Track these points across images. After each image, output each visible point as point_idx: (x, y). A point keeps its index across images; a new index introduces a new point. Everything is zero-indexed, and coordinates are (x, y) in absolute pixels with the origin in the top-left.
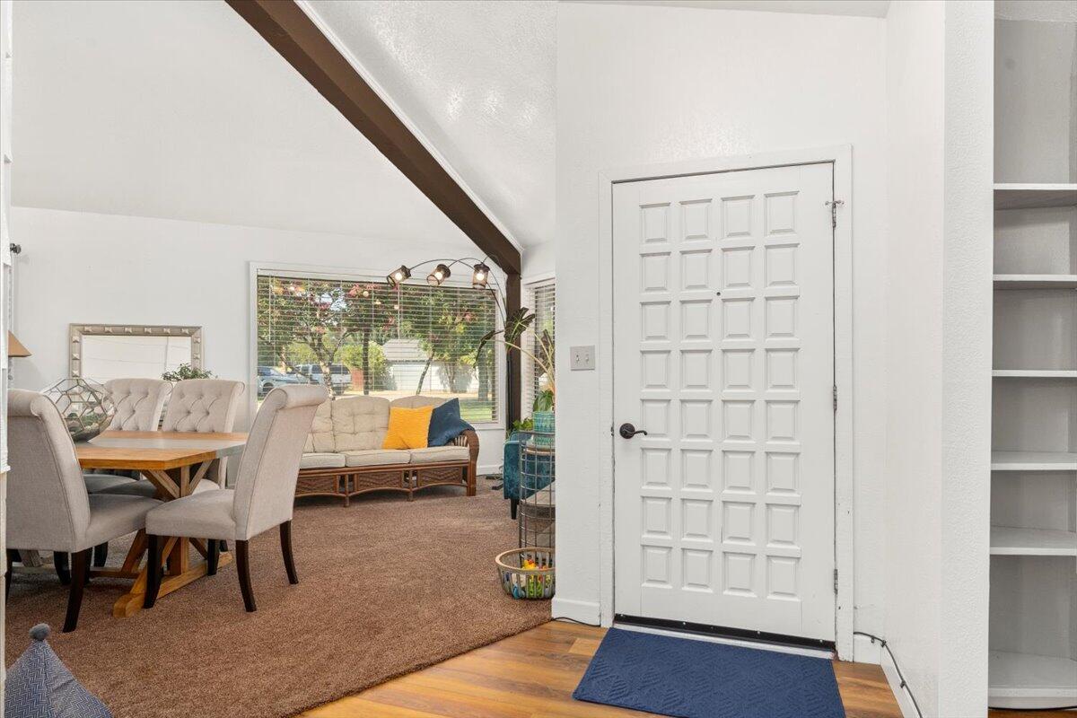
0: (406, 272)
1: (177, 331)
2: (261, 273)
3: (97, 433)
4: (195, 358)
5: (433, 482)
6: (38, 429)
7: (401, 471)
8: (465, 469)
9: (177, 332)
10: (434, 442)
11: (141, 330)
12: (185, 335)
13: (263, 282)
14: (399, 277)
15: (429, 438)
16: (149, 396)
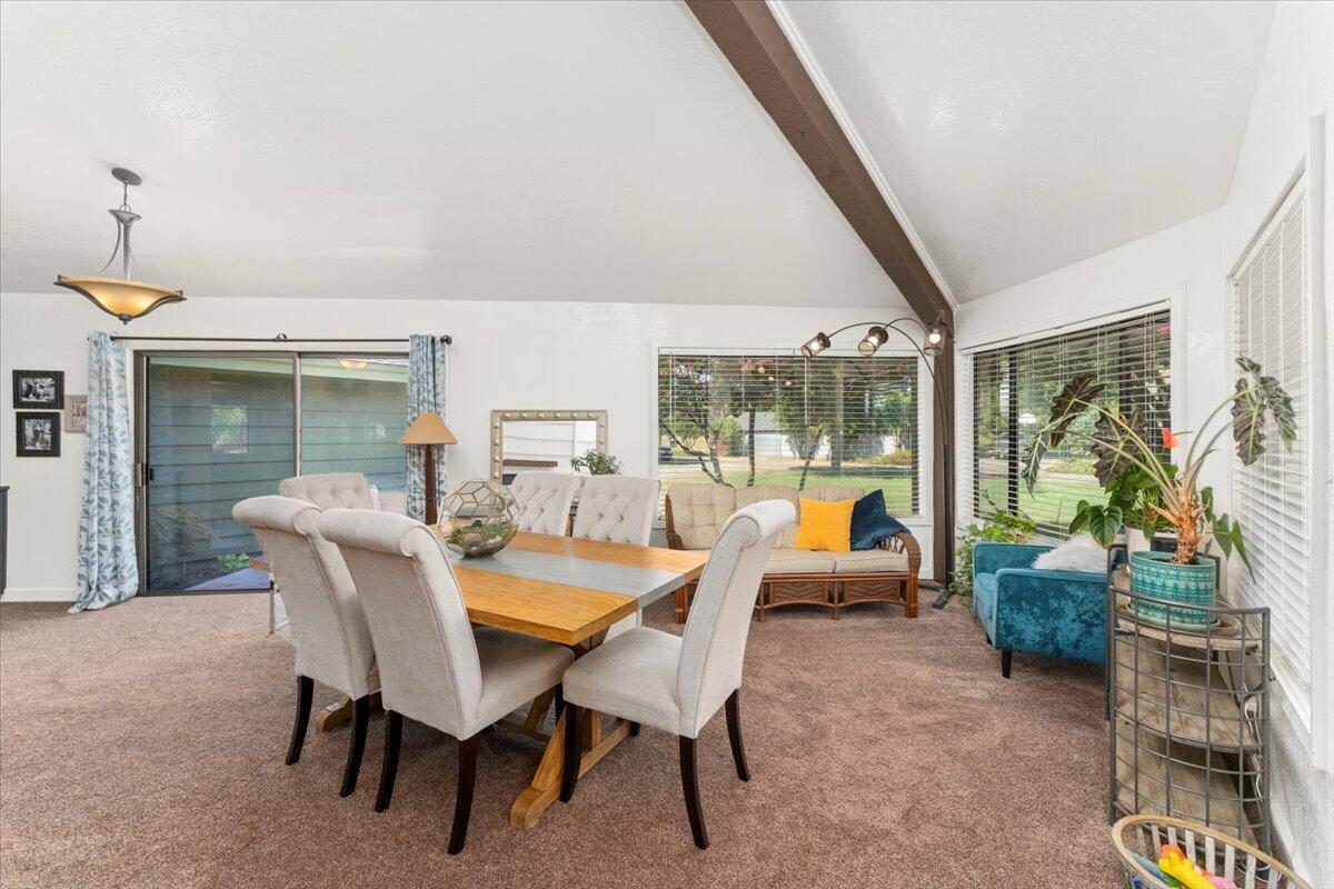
0: (824, 341)
1: (585, 415)
2: (663, 352)
3: (502, 547)
4: (599, 443)
5: (862, 597)
6: (414, 573)
7: (824, 582)
8: (903, 583)
9: (588, 416)
10: (858, 545)
11: (569, 414)
12: (590, 419)
13: (663, 361)
14: (815, 346)
15: (851, 539)
16: (557, 493)
